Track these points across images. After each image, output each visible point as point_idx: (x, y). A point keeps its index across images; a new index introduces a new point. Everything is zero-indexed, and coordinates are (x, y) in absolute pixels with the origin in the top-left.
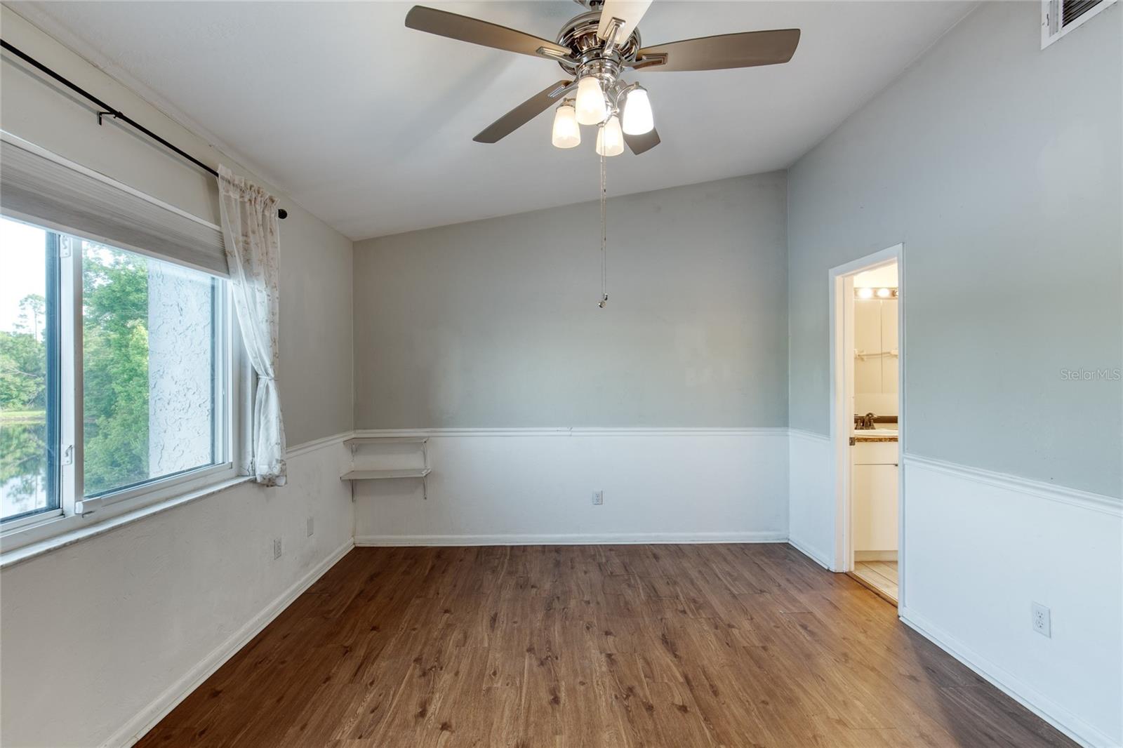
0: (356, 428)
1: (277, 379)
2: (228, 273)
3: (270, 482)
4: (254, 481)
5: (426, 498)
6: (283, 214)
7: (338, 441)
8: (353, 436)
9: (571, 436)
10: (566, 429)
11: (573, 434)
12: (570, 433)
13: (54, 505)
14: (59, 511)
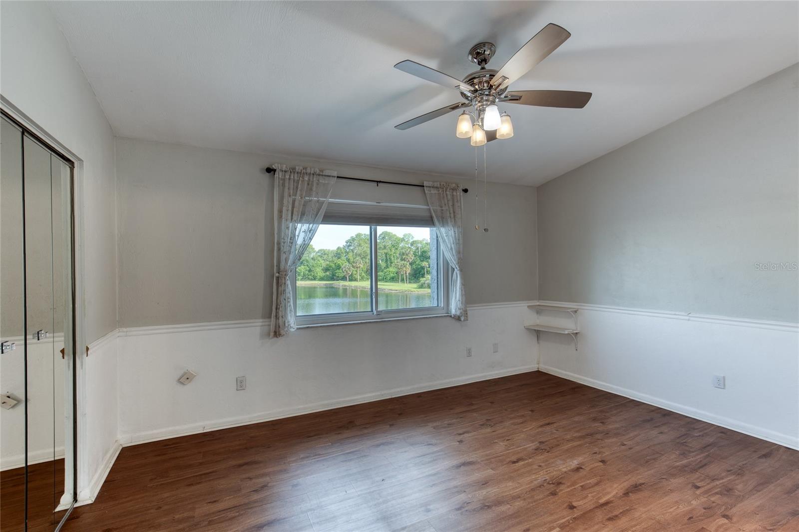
0: (540, 299)
1: (461, 270)
2: (434, 225)
3: (458, 318)
4: (451, 316)
5: (577, 350)
6: (466, 191)
7: (524, 305)
8: (538, 304)
9: (689, 320)
10: (683, 314)
11: (692, 319)
12: (687, 318)
13: (372, 311)
14: (372, 313)
